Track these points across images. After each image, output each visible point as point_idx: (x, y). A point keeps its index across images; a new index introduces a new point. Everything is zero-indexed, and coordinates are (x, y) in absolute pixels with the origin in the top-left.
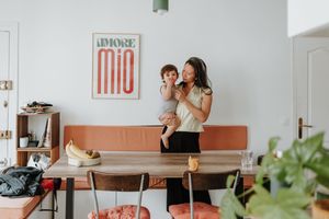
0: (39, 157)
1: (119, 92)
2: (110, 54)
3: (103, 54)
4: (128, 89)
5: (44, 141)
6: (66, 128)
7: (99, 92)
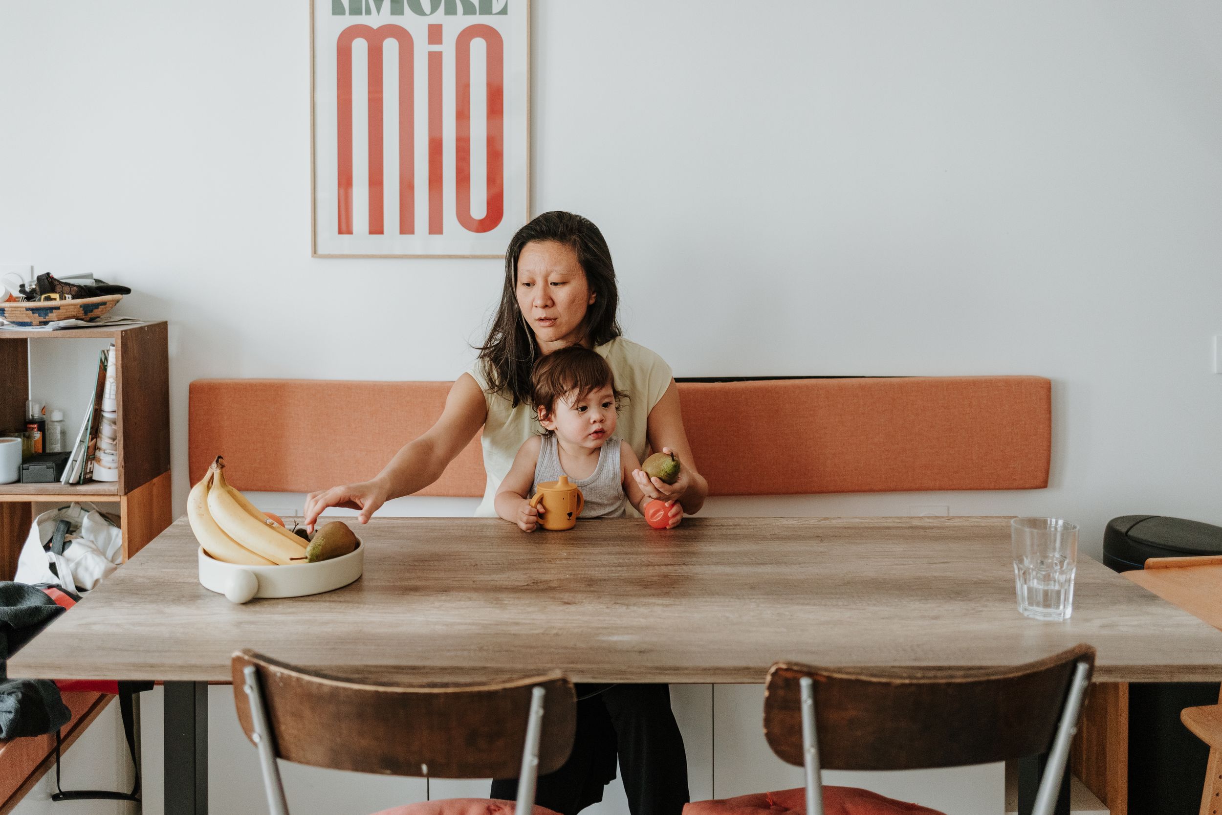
0: (70, 529)
1: (436, 227)
2: (391, 48)
3: (360, 48)
4: (478, 210)
5: (92, 455)
6: (196, 391)
7: (345, 227)
